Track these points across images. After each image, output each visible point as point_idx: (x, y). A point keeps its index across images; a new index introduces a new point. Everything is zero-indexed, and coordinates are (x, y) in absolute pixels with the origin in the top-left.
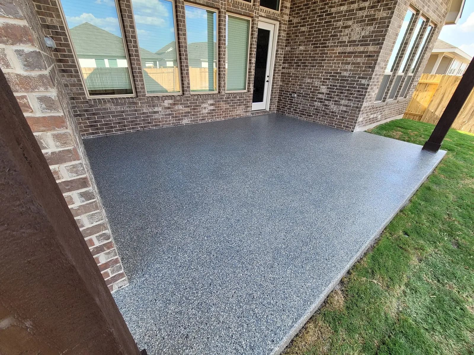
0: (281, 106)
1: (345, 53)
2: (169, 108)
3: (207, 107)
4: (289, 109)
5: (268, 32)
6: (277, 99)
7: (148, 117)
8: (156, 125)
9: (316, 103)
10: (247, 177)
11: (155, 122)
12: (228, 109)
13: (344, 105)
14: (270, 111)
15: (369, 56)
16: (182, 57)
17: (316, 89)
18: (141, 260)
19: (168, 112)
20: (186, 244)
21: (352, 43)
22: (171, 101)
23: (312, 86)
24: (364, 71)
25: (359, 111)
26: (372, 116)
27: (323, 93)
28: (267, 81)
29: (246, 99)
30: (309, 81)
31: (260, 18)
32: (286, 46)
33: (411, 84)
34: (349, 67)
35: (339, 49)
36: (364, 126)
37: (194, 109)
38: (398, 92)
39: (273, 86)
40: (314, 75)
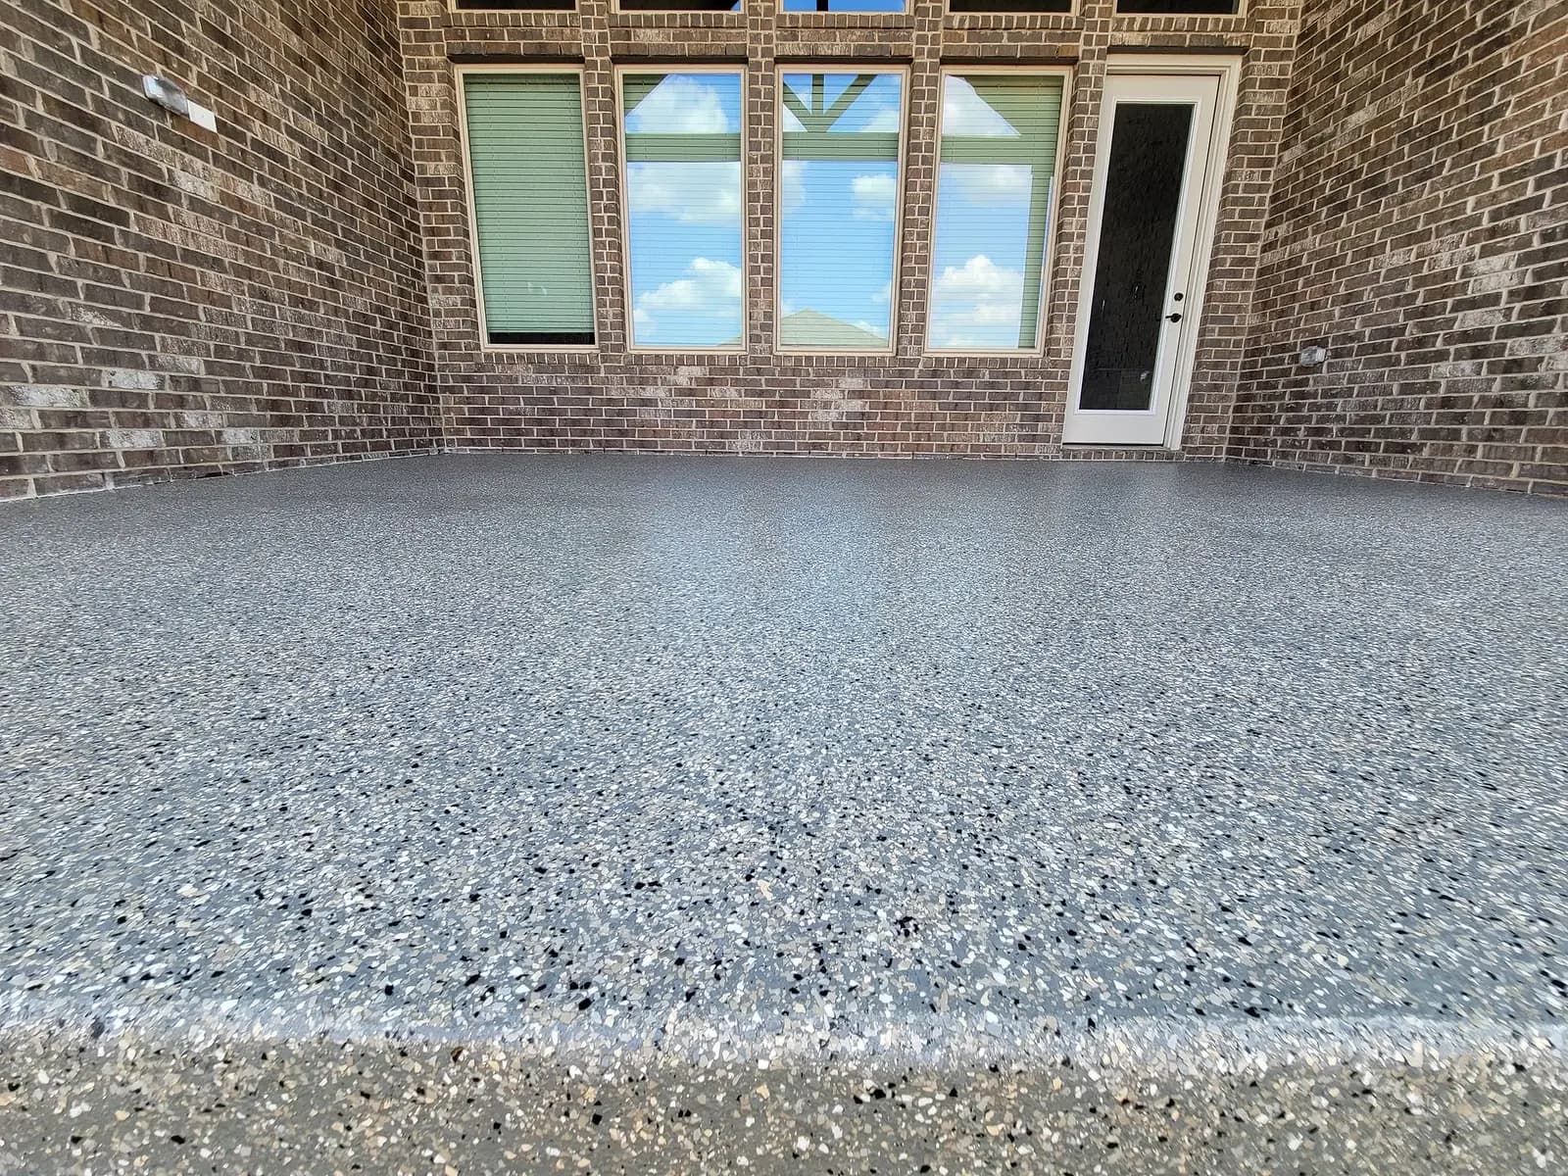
0: (1247, 427)
2: (691, 392)
3: (834, 403)
4: (1285, 432)
6: (1234, 394)
7: (620, 413)
8: (642, 444)
9: (1445, 368)
11: (642, 433)
12: (932, 417)
14: (1184, 449)
17: (1446, 285)
19: (689, 404)
23: (1420, 282)
27: (1492, 300)
28: (1175, 318)
30: (1397, 258)
31: (1116, 61)
37: (782, 404)
39: (1203, 334)
40: (1432, 218)
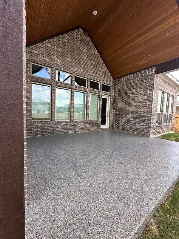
0: (114, 127)
1: (138, 105)
2: (64, 126)
3: (80, 126)
4: (118, 128)
5: (106, 99)
6: (112, 123)
7: (54, 129)
9: (130, 125)
10: (97, 155)
11: (57, 132)
12: (90, 127)
13: (142, 125)
14: (109, 128)
15: (148, 106)
16: (72, 107)
17: (129, 119)
18: (37, 194)
20: (62, 187)
21: (140, 102)
22: (65, 123)
23: (127, 118)
24: (147, 111)
25: (150, 128)
26: (157, 130)
27: (132, 121)
28: (107, 116)
29: (98, 123)
30: (125, 116)
31: (102, 94)
32: (114, 104)
33: (172, 117)
34: (141, 110)
35: (135, 104)
36: (154, 135)
37: (75, 127)
38: (167, 120)
39: (109, 118)
40: (127, 114)
